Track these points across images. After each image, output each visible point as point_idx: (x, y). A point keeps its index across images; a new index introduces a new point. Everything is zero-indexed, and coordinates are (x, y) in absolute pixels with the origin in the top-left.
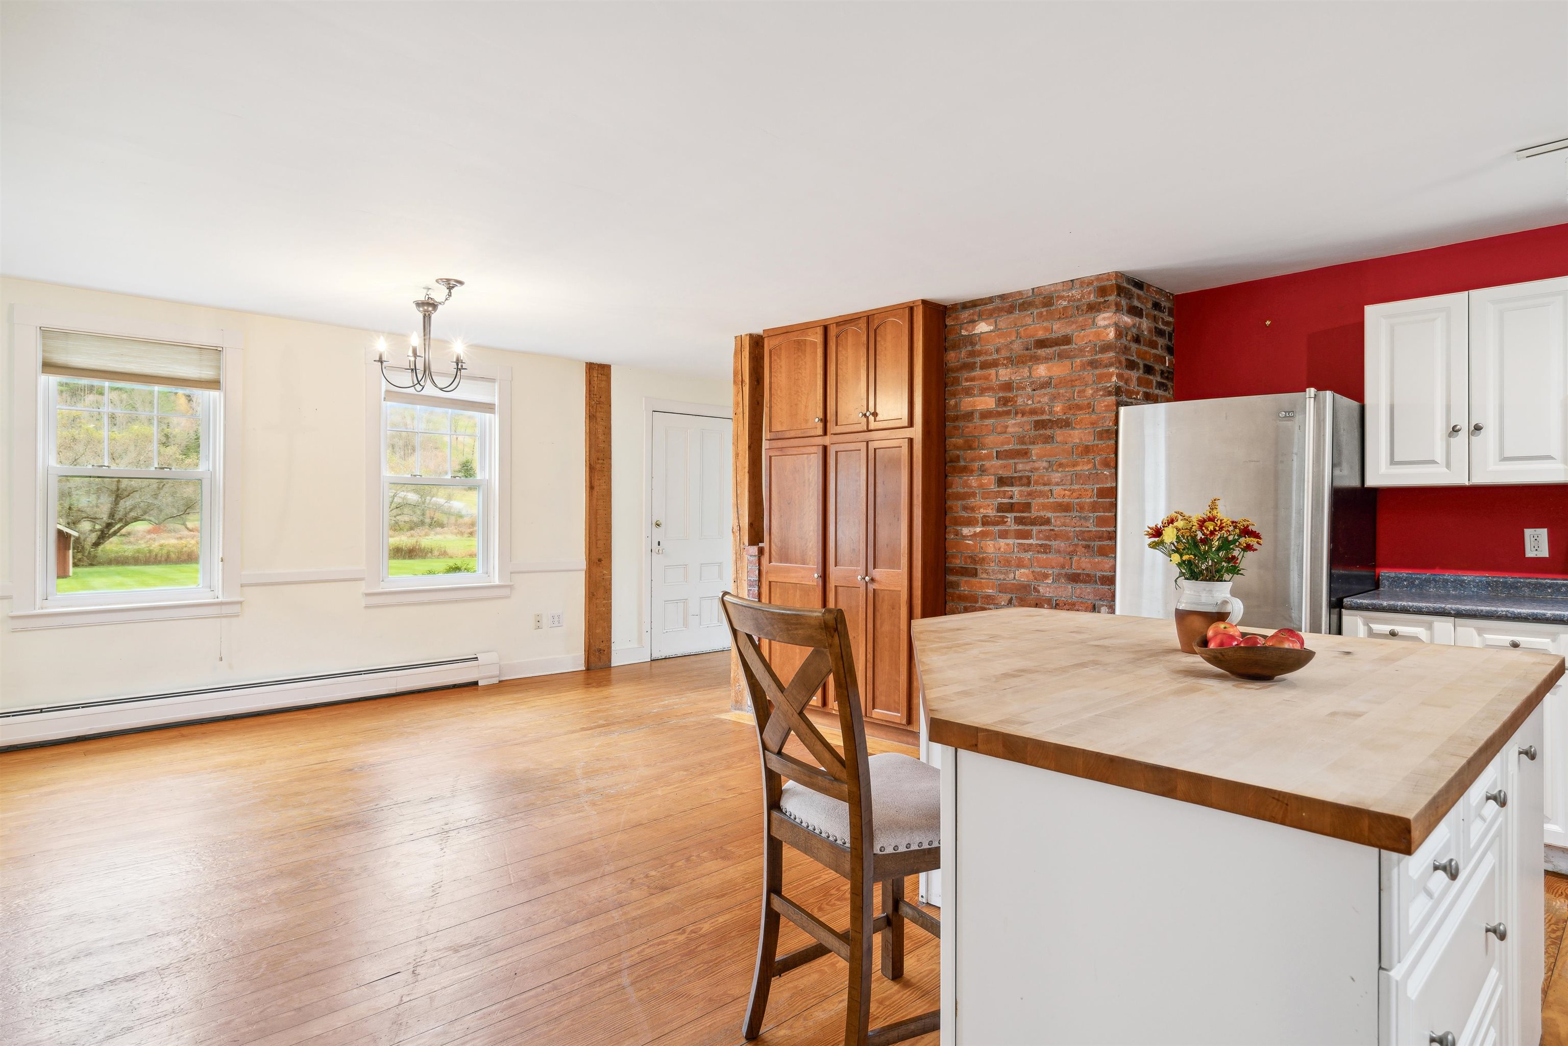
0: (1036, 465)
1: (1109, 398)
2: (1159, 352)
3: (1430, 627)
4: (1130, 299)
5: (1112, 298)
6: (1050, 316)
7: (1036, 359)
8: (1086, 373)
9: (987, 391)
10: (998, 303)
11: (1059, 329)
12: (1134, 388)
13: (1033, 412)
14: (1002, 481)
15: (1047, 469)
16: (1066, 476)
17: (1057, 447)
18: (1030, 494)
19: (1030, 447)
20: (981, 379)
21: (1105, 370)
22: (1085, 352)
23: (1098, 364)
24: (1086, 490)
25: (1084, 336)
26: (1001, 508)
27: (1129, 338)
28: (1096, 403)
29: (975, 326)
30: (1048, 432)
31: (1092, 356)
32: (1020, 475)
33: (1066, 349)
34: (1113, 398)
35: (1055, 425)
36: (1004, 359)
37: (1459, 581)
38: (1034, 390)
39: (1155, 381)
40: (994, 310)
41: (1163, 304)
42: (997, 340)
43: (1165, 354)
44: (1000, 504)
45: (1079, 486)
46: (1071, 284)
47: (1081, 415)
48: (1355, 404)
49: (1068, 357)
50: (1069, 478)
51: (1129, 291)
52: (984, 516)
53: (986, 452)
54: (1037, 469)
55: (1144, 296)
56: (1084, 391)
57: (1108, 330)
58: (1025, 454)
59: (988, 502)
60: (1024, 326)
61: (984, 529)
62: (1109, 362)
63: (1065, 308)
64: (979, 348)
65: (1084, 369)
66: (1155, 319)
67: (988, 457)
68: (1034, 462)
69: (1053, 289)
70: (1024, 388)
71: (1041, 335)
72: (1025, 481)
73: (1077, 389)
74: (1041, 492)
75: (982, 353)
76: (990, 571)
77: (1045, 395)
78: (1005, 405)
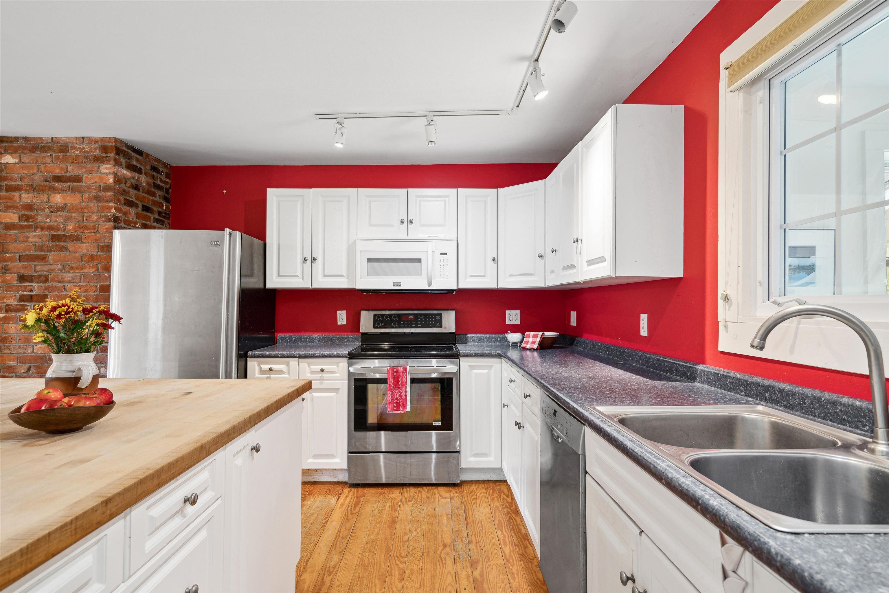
0: (53, 267)
1: (109, 223)
2: (157, 199)
3: (288, 365)
4: (129, 159)
5: (112, 155)
6: (65, 160)
7: (54, 190)
8: (93, 204)
9: (12, 209)
10: (22, 143)
11: (72, 170)
12: (132, 219)
13: (50, 228)
14: (22, 278)
15: (61, 271)
16: (76, 276)
17: (69, 255)
18: (46, 288)
19: (48, 254)
20: (6, 199)
21: (107, 204)
22: (92, 189)
23: (101, 199)
24: (91, 286)
25: (91, 178)
26: (22, 299)
27: (128, 185)
28: (99, 226)
29: (2, 157)
30: (63, 244)
31: (97, 193)
32: (39, 274)
33: (78, 185)
34: (112, 223)
35: (68, 239)
36: (27, 186)
37: (311, 338)
38: (52, 212)
39: (153, 218)
40: (19, 147)
41: (161, 169)
42: (21, 171)
43: (162, 202)
44: (21, 296)
45: (86, 284)
46: (82, 139)
47: (88, 233)
48: (261, 242)
49: (79, 191)
50: (78, 277)
51: (128, 154)
52: (7, 305)
53: (10, 255)
54: (53, 270)
55: (143, 160)
56: (90, 217)
57: (109, 177)
58: (44, 258)
59: (11, 294)
60: (44, 163)
61: (7, 315)
62: (110, 198)
63: (77, 156)
64: (5, 175)
65: (91, 201)
66: (153, 177)
67: (11, 259)
68: (51, 265)
69: (68, 141)
70: (43, 210)
71: (57, 172)
72: (43, 278)
73: (86, 214)
74: (56, 287)
75: (8, 179)
76: (12, 347)
77: (60, 216)
78: (27, 220)
